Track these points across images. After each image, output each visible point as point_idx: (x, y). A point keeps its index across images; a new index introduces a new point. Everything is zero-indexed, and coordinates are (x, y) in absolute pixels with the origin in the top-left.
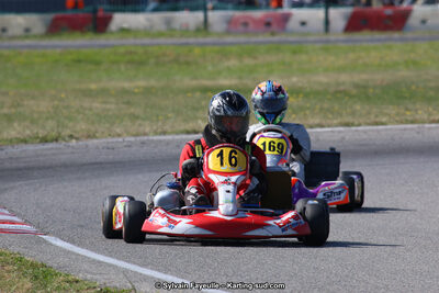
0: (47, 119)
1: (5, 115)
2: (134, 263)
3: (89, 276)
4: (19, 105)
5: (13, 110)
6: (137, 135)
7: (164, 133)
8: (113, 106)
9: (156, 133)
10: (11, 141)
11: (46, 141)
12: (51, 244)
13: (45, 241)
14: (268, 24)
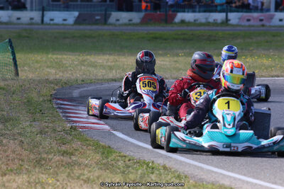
1: (109, 66)
3: (132, 154)
8: (168, 63)
13: (113, 135)
14: (261, 20)
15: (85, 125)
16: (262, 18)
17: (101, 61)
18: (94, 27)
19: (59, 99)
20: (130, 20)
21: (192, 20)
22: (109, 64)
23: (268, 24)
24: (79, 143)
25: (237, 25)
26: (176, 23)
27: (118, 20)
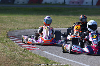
0: (34, 23)
2: (67, 58)
3: (58, 61)
4: (27, 20)
5: (26, 21)
6: (57, 28)
7: (63, 27)
9: (61, 27)
10: (28, 28)
11: (36, 29)
12: (45, 53)
13: (44, 52)
14: (79, 3)
15: (29, 48)
16: (79, 2)
17: (20, 20)
18: (9, 5)
19: (11, 36)
20: (23, 3)
21: (50, 3)
22: (24, 21)
23: (81, 4)
24: (32, 56)
25: (69, 5)
26: (43, 4)
27: (18, 2)
